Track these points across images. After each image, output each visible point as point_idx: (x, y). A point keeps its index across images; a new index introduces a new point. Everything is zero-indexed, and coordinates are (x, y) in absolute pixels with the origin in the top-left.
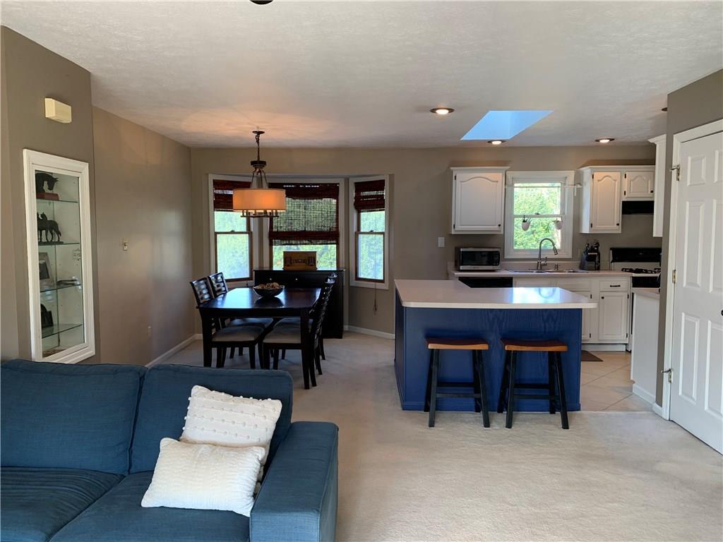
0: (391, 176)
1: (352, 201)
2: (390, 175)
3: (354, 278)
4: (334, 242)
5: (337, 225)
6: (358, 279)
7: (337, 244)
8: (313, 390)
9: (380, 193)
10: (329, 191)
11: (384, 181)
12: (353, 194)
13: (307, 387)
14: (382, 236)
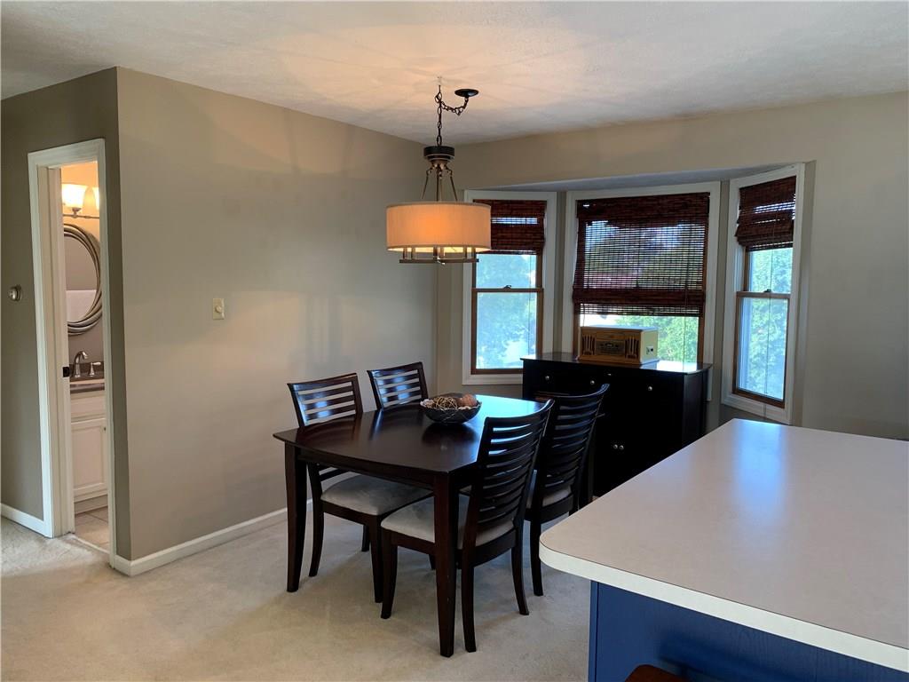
0: (810, 166)
1: (733, 226)
2: (807, 164)
3: (730, 388)
4: (695, 311)
5: (704, 278)
6: (737, 391)
7: (701, 315)
8: (462, 658)
9: (784, 207)
10: (690, 209)
11: (794, 178)
12: (735, 212)
13: (447, 650)
14: (786, 302)
